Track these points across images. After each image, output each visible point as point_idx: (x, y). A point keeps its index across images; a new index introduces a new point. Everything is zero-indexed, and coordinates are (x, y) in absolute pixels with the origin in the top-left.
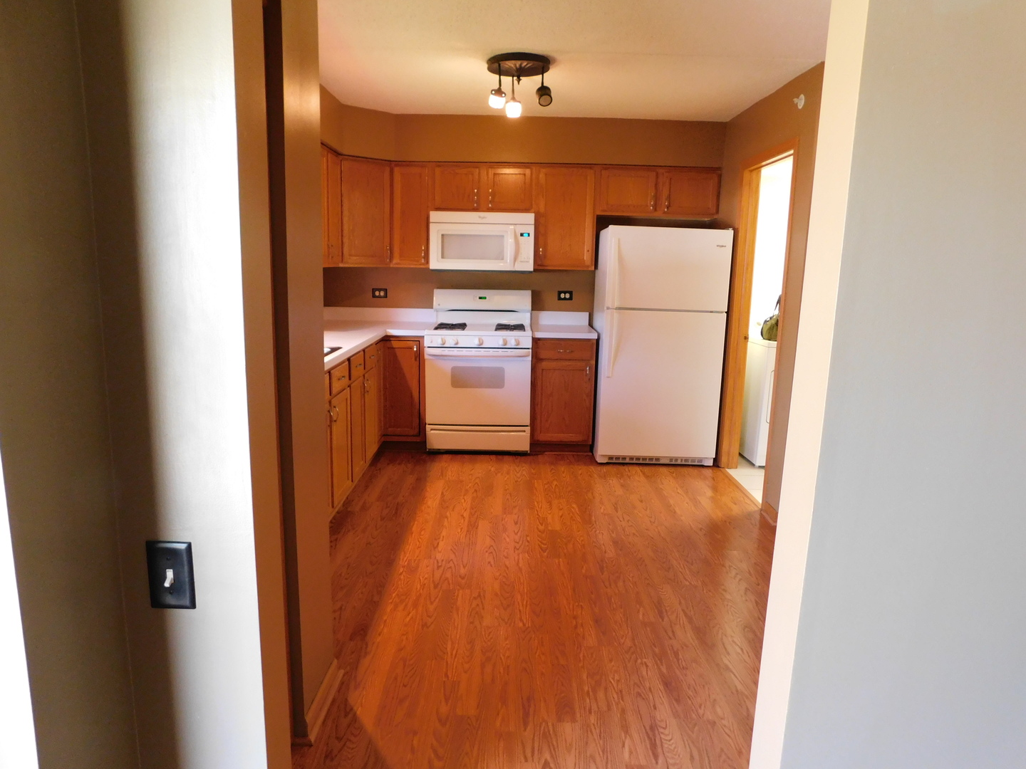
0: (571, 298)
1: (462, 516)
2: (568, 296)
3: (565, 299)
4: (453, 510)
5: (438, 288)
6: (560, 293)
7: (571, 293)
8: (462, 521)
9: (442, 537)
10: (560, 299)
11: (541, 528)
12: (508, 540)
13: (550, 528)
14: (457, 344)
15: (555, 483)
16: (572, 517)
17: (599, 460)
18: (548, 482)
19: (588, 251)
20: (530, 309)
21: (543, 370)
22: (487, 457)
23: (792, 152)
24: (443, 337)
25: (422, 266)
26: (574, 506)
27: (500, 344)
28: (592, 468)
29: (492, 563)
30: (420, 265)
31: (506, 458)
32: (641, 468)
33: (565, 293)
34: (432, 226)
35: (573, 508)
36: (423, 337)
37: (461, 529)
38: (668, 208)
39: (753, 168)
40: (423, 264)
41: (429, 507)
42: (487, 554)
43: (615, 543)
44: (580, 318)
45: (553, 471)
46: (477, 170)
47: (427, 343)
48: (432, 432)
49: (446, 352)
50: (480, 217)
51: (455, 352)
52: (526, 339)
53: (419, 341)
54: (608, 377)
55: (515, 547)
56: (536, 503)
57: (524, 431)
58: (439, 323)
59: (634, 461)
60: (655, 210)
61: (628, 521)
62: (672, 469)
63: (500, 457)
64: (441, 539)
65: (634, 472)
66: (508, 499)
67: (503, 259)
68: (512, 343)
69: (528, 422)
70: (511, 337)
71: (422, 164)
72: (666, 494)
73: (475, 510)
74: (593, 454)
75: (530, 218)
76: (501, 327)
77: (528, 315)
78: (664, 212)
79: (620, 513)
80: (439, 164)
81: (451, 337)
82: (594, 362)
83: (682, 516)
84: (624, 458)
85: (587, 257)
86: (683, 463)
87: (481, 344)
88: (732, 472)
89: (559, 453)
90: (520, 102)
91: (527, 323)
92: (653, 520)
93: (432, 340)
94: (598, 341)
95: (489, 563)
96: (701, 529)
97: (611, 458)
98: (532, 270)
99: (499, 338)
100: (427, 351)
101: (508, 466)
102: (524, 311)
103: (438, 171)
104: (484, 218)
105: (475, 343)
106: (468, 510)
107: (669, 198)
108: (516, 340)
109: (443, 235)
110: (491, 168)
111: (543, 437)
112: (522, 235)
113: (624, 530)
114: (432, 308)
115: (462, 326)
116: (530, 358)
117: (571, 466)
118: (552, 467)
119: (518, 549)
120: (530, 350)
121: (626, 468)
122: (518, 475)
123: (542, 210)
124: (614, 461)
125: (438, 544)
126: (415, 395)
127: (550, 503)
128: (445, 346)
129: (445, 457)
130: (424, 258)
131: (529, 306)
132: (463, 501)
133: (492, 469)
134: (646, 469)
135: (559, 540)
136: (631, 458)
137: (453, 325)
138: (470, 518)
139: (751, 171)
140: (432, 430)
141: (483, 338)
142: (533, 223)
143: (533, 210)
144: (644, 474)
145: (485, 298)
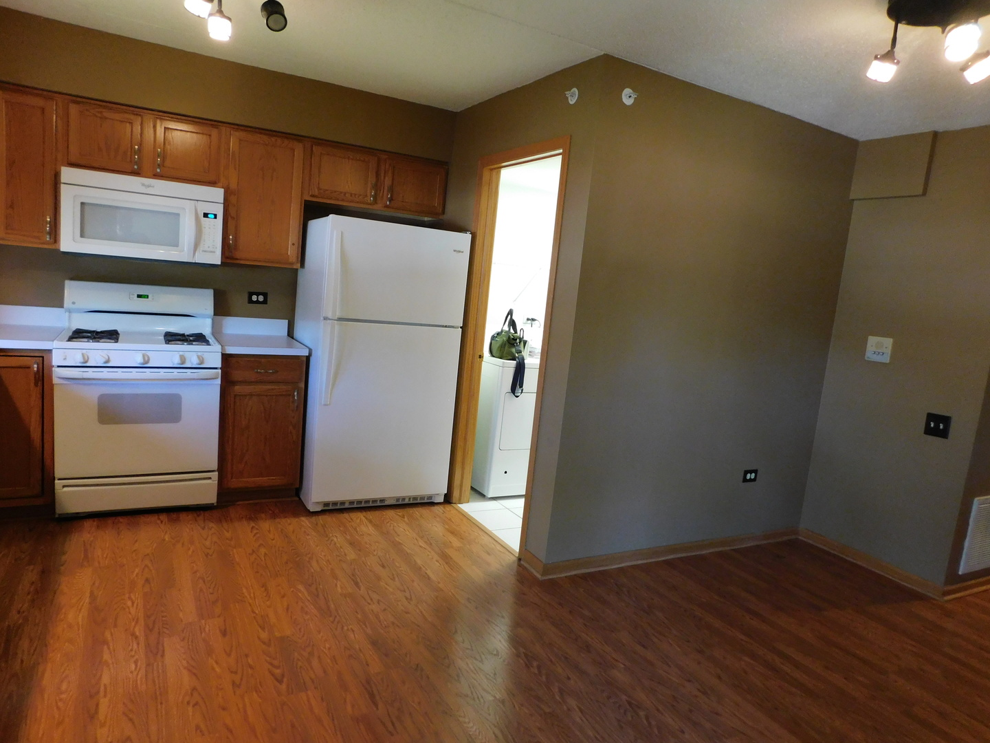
0: (265, 302)
1: (133, 635)
2: (261, 298)
3: (257, 302)
4: (115, 626)
5: (72, 279)
6: (251, 294)
7: (265, 295)
8: (135, 646)
9: (102, 688)
10: (251, 301)
11: (264, 635)
12: (218, 670)
13: (277, 634)
14: (107, 361)
15: (263, 550)
16: (302, 607)
17: (312, 508)
18: (253, 551)
19: (293, 244)
20: (212, 313)
21: (235, 396)
22: (153, 518)
23: (561, 151)
24: (84, 351)
25: (45, 246)
26: (301, 587)
27: (176, 361)
28: (305, 521)
29: (203, 726)
30: (44, 243)
31: (183, 516)
32: (364, 513)
33: (258, 294)
34: (64, 190)
35: (300, 591)
36: (50, 351)
37: (136, 662)
38: (390, 201)
39: (492, 167)
40: (47, 243)
41: (70, 626)
42: (190, 709)
43: (374, 643)
44: (277, 327)
45: (255, 531)
46: (139, 119)
47: (56, 359)
48: (65, 489)
49: (90, 373)
50: (143, 185)
51: (105, 374)
52: (212, 356)
53: (42, 357)
54: (325, 405)
55: (234, 683)
56: (244, 590)
57: (210, 478)
58: (74, 329)
59: (355, 506)
60: (375, 202)
61: (379, 602)
62: (400, 512)
63: (174, 516)
64: (102, 693)
65: (358, 521)
66: (201, 590)
67: (177, 246)
68: (193, 360)
69: (215, 465)
70: (192, 353)
71: (48, 94)
72: (409, 551)
73: (153, 618)
74: (300, 499)
75: (217, 194)
76: (171, 338)
77: (209, 322)
78: (386, 206)
79: (363, 591)
80: (78, 99)
81: (97, 351)
82: (303, 385)
83: (439, 583)
84: (343, 503)
85: (292, 252)
86: (411, 502)
87: (147, 362)
88: (465, 507)
89: (257, 501)
90: (229, 19)
91: (207, 330)
92: (407, 594)
93: (65, 355)
94: (308, 358)
95: (198, 727)
96: (468, 600)
97: (326, 504)
98: (219, 262)
99: (173, 354)
100: (57, 372)
101: (189, 530)
102: (204, 316)
103: (74, 109)
104: (149, 186)
105: (138, 359)
106: (142, 622)
107: (391, 189)
108: (198, 357)
109: (82, 204)
110: (161, 119)
111: (235, 483)
112: (206, 215)
113: (377, 617)
114: (62, 306)
115: (112, 335)
116: (219, 381)
117: (278, 520)
118: (252, 524)
119: (239, 686)
120: (220, 371)
121: (346, 515)
122: (208, 543)
123: (233, 186)
124: (331, 507)
125: (97, 705)
126: (36, 434)
127: (264, 586)
128: (88, 365)
129: (88, 524)
130: (50, 233)
131: (211, 311)
132: (129, 603)
133: (167, 538)
134: (371, 515)
135: (296, 654)
136: (352, 502)
137: (97, 333)
138: (146, 636)
139: (492, 170)
140: (64, 486)
141: (149, 353)
142: (222, 202)
143: (220, 184)
144: (370, 521)
145: (148, 297)
